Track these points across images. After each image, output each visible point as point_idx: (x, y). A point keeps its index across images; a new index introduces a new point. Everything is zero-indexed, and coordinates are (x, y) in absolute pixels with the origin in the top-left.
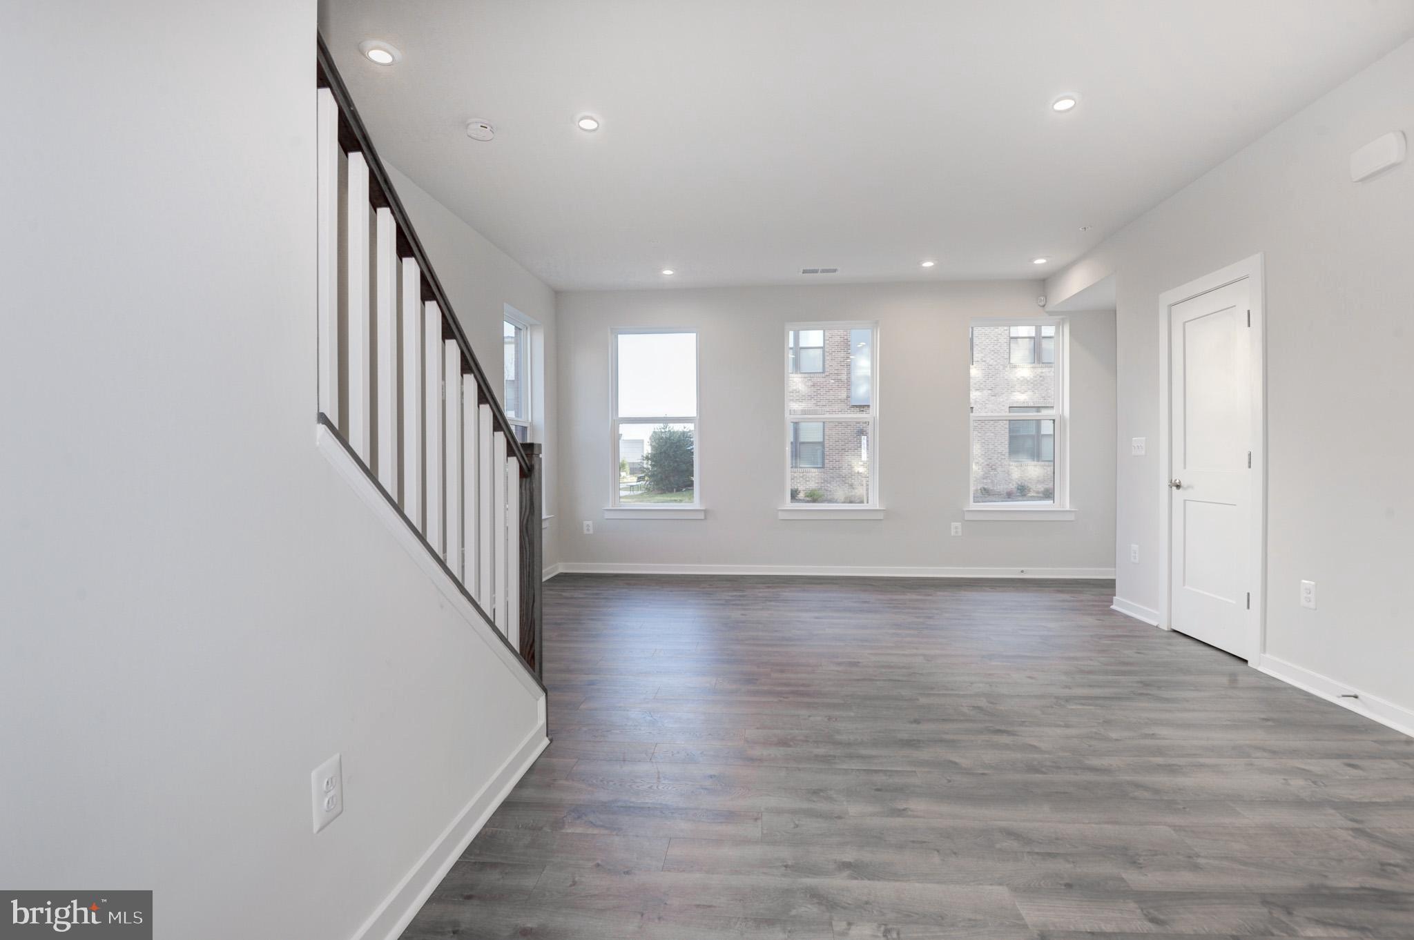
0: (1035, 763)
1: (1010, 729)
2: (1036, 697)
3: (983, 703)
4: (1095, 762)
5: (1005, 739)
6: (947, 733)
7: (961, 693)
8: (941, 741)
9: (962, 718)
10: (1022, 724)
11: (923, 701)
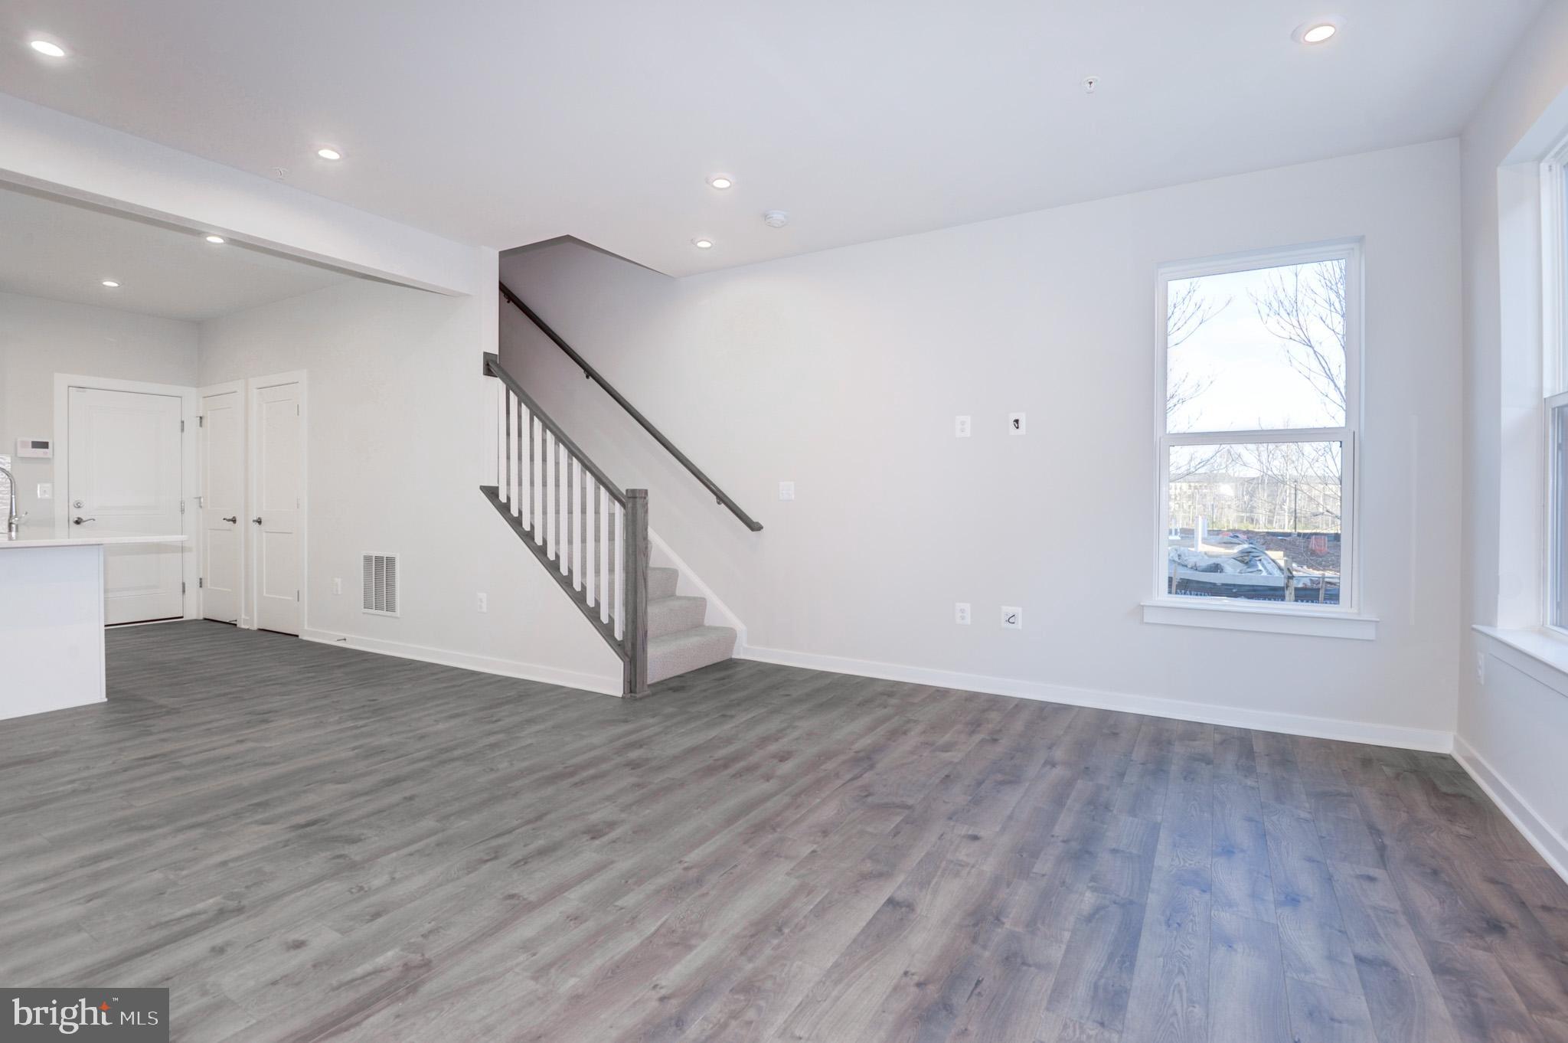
0: (260, 810)
1: (300, 832)
2: (277, 897)
3: (354, 852)
4: (196, 833)
5: (301, 819)
6: (367, 801)
7: (394, 855)
8: (366, 794)
9: (364, 821)
10: (286, 843)
11: (428, 823)
